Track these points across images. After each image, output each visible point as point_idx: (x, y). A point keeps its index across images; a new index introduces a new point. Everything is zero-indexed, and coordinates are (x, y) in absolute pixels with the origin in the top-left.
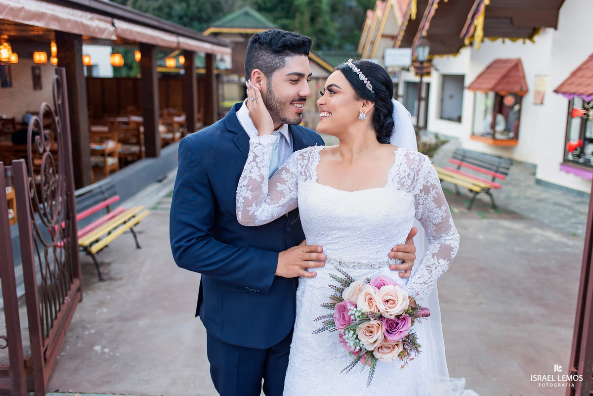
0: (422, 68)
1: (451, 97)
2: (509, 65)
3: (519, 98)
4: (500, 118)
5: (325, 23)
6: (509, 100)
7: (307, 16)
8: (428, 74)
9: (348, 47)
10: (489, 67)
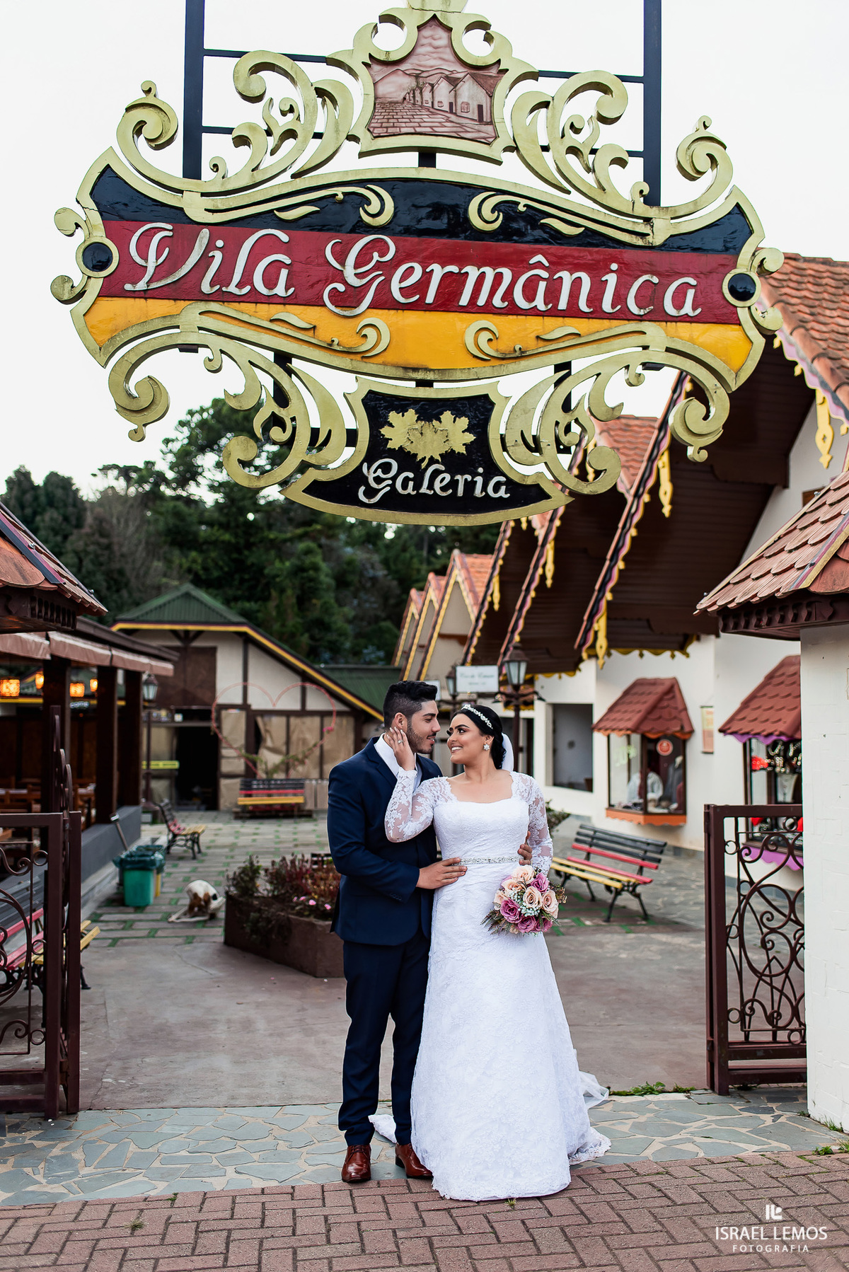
0: (519, 697)
1: (571, 745)
2: (660, 689)
3: (681, 745)
4: (653, 778)
5: (326, 609)
6: (665, 748)
7: (290, 596)
8: (529, 704)
9: (370, 652)
10: (627, 693)
